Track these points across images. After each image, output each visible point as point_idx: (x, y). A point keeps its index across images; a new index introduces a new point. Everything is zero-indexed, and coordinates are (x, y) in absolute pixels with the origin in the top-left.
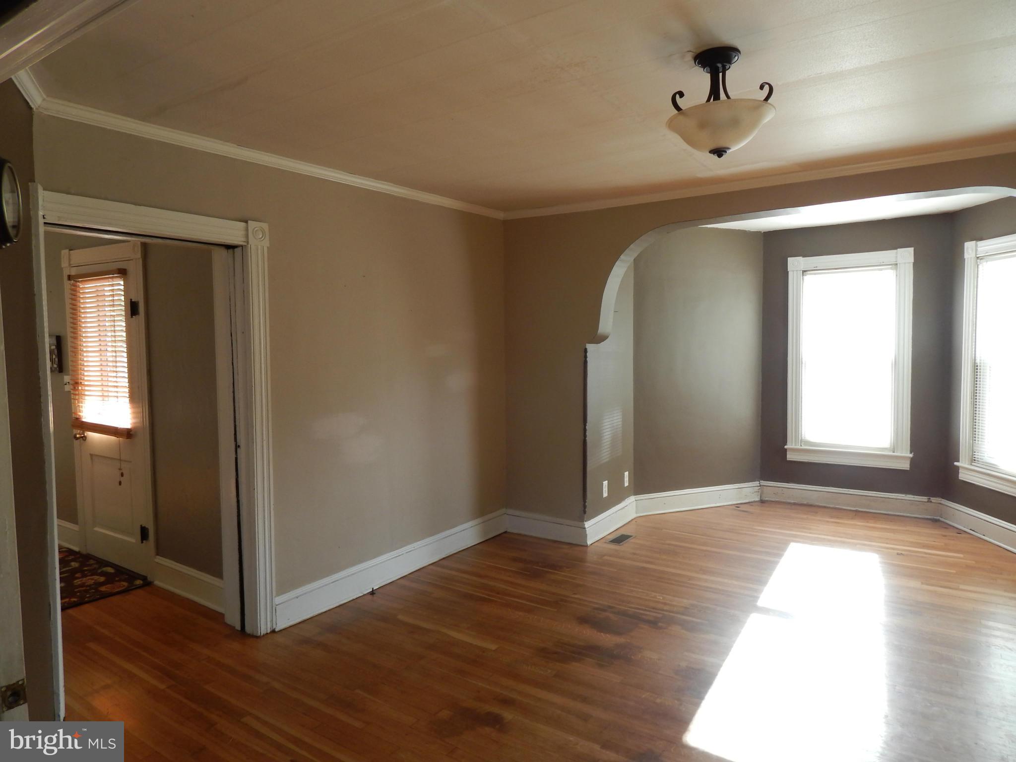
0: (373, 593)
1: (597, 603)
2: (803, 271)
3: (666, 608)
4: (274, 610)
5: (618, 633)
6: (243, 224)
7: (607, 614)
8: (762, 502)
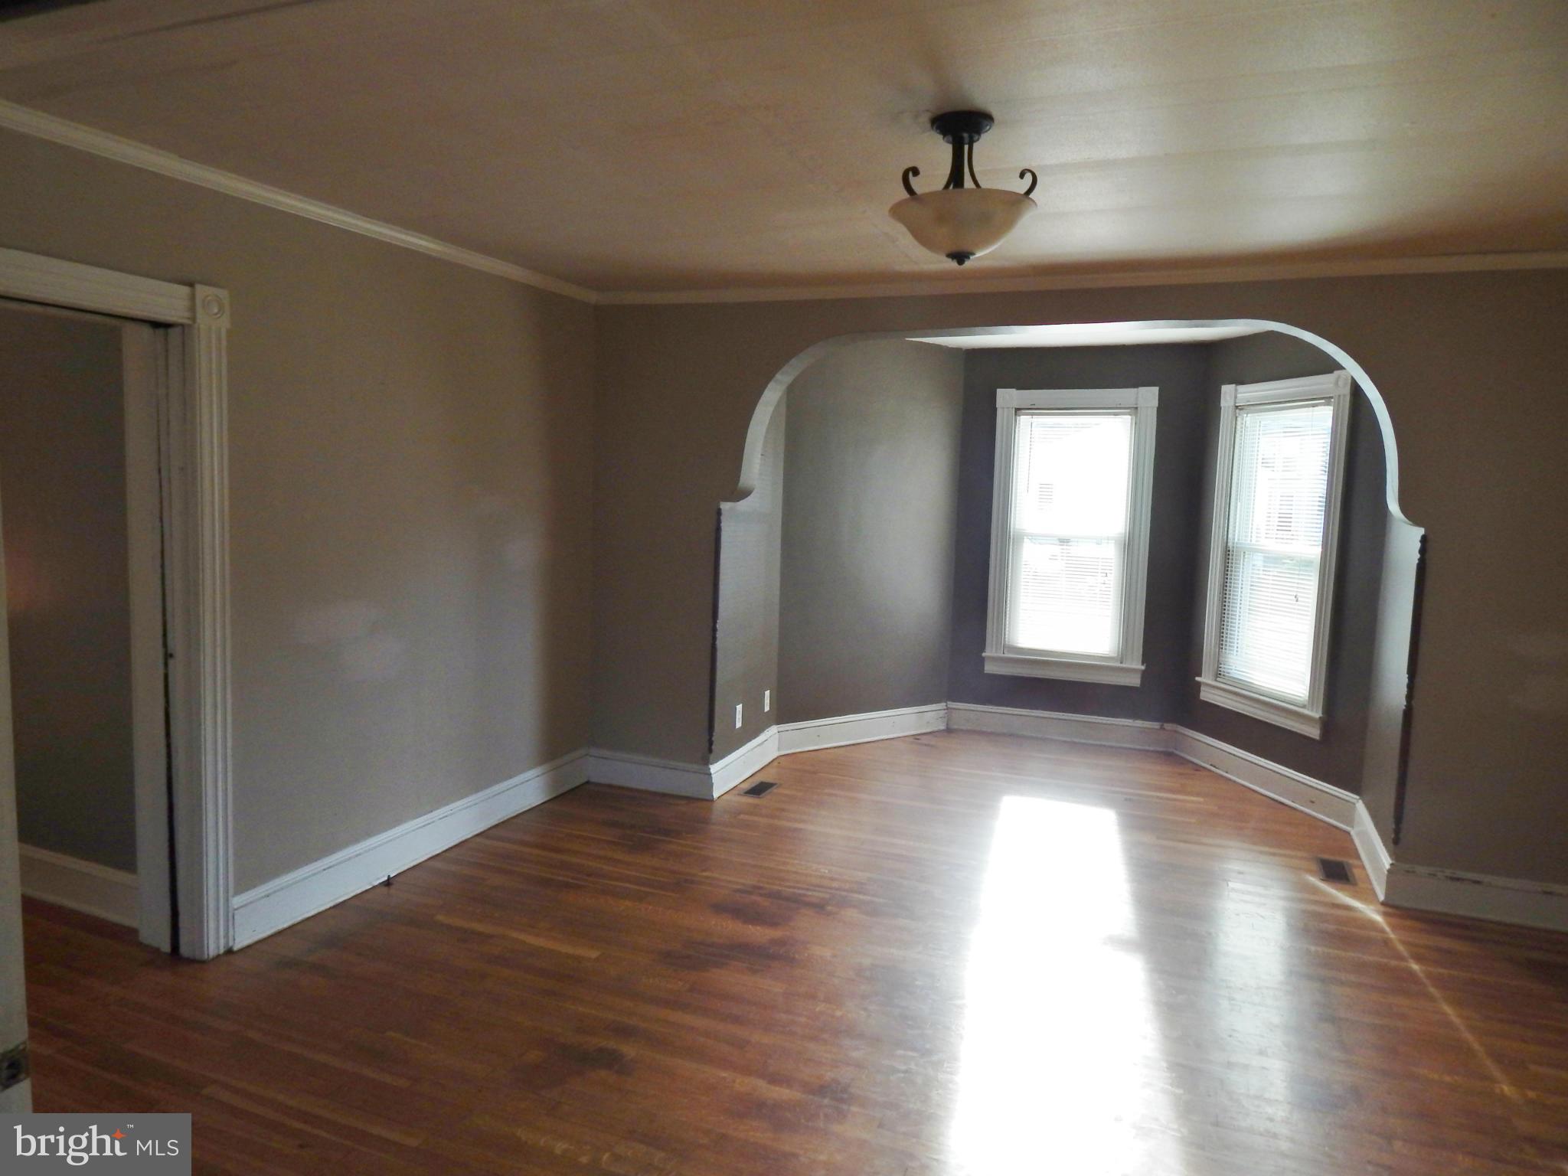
0: (388, 883)
1: (737, 883)
2: (1016, 409)
3: (835, 884)
4: (230, 919)
5: (773, 924)
6: (184, 290)
7: (754, 898)
8: (949, 731)
